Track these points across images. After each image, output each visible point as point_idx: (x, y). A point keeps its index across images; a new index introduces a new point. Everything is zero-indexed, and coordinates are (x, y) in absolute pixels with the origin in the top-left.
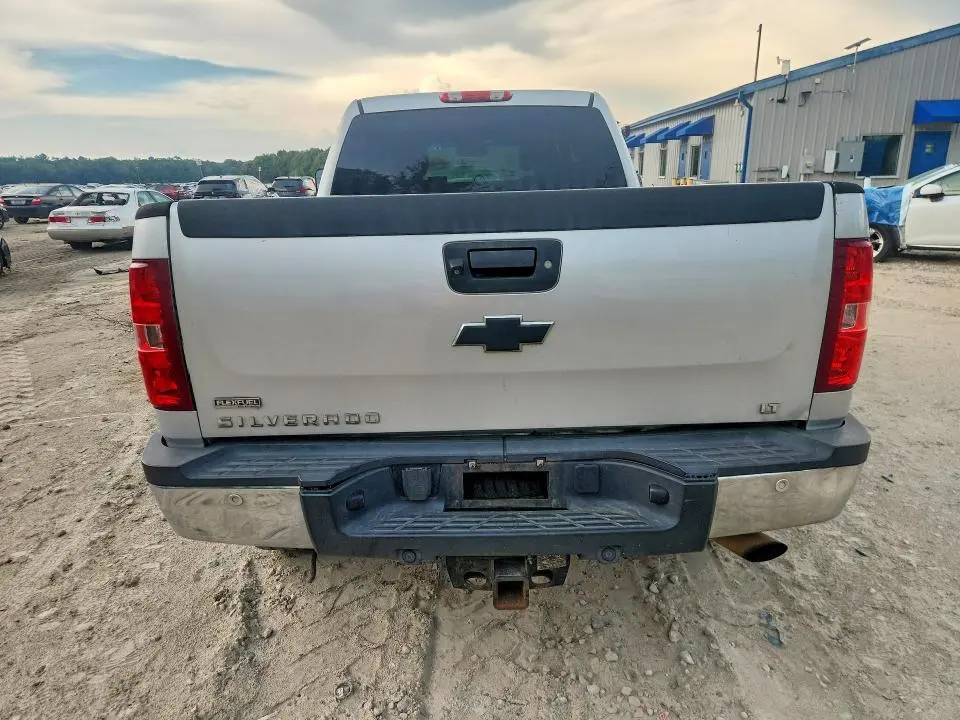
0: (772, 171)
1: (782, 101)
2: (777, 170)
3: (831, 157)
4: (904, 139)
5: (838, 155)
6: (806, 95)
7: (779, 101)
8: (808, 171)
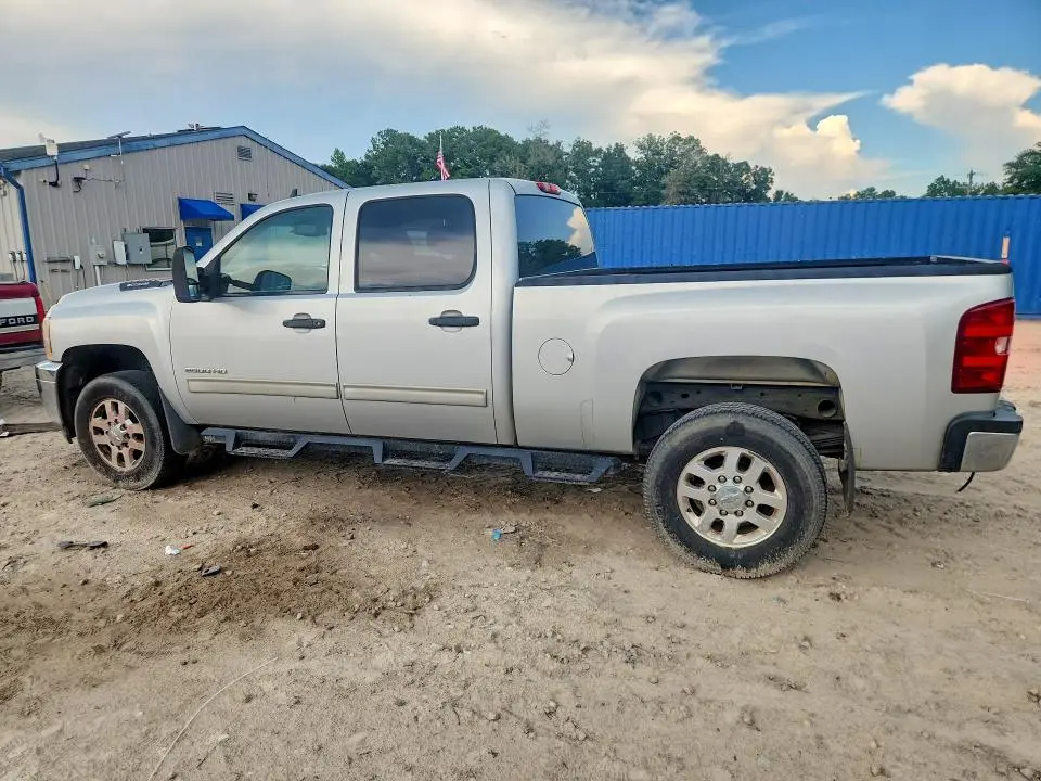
0: (64, 261)
1: (55, 184)
2: (69, 261)
3: (119, 248)
4: (177, 232)
5: (126, 246)
6: (78, 180)
7: (51, 184)
8: (102, 262)
